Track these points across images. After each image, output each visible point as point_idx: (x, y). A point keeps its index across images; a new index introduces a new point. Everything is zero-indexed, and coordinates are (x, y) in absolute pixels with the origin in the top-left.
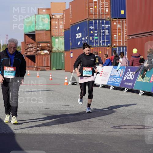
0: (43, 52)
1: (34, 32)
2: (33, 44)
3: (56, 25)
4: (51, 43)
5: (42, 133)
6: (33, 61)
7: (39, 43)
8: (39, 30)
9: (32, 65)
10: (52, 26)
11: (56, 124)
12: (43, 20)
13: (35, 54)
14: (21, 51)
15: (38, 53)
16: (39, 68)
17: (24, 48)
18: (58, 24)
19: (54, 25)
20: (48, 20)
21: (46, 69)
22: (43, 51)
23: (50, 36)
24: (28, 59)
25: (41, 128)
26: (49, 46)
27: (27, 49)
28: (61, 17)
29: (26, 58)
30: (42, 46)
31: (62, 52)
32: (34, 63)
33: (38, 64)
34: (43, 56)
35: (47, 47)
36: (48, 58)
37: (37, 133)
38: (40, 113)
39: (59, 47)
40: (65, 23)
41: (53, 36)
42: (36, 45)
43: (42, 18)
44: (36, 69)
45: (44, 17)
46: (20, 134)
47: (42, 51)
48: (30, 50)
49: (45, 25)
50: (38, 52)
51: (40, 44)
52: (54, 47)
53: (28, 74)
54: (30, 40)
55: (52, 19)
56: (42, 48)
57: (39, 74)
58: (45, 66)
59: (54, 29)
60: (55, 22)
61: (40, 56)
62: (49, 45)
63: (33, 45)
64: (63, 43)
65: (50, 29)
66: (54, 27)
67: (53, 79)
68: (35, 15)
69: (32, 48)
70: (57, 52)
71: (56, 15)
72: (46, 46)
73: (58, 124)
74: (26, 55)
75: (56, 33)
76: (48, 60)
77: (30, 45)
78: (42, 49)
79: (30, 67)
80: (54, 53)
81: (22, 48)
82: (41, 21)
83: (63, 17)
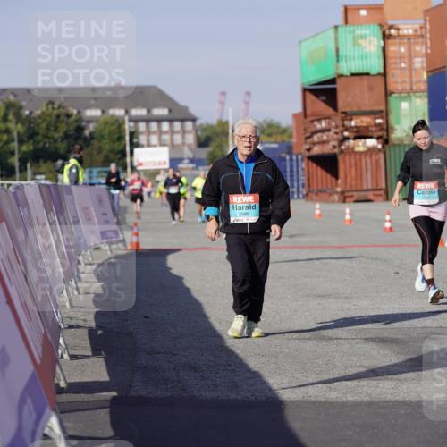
0: (361, 144)
1: (333, 81)
2: (329, 118)
3: (400, 58)
4: (387, 115)
5: (367, 398)
6: (332, 175)
7: (348, 115)
8: (346, 76)
9: (329, 186)
10: (390, 61)
12: (360, 41)
13: (336, 151)
14: (294, 140)
15: (348, 148)
16: (351, 194)
17: (303, 132)
18: (407, 55)
19: (395, 58)
20: (376, 43)
21: (372, 197)
22: (363, 141)
23: (383, 92)
24: (314, 165)
25: (364, 382)
26: (380, 124)
27: (311, 136)
28: (416, 31)
29: (310, 163)
30: (359, 125)
32: (334, 179)
33: (346, 183)
34: (363, 157)
35: (374, 129)
36: (377, 161)
38: (360, 336)
39: (410, 128)
40: (429, 51)
41: (393, 93)
42: (340, 123)
43: (358, 36)
44: (339, 199)
45: (363, 32)
46: (299, 401)
47: (357, 140)
48: (321, 140)
49: (366, 58)
50: (347, 143)
51: (351, 120)
52: (397, 127)
53: (316, 215)
54: (319, 106)
55: (388, 38)
56: (357, 132)
57: (350, 214)
58: (370, 187)
59: (396, 69)
60: (396, 49)
61: (352, 157)
62: (379, 121)
63: (329, 124)
64: (424, 114)
65: (381, 70)
66: (396, 63)
67: (394, 229)
68: (336, 27)
69: (327, 133)
70: (406, 142)
71: (400, 27)
72: (373, 124)
74: (307, 154)
75: (403, 82)
76: (378, 168)
77: (320, 124)
78: (360, 134)
79: (321, 192)
80: (397, 149)
81: (297, 132)
82: (354, 45)
83: (423, 30)
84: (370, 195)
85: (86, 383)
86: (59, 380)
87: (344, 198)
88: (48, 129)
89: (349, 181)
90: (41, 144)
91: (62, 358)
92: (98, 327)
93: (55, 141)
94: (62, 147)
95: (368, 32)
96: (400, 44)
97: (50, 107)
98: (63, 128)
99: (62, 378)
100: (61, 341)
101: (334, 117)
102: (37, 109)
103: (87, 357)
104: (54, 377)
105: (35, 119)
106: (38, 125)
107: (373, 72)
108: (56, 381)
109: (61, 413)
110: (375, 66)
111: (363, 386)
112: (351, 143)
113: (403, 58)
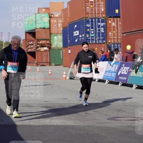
0: (42, 49)
1: (34, 30)
2: (33, 41)
3: (54, 24)
4: (50, 40)
5: (42, 124)
6: (34, 57)
7: (39, 40)
8: (38, 29)
9: (33, 61)
10: (51, 24)
11: (55, 116)
12: (43, 18)
13: (35, 51)
14: (23, 47)
15: (38, 50)
16: (39, 63)
18: (56, 22)
20: (47, 19)
22: (43, 48)
23: (49, 33)
24: (29, 55)
25: (41, 119)
26: (48, 43)
27: (28, 46)
28: (59, 16)
30: (42, 43)
31: (60, 48)
32: (34, 59)
33: (38, 60)
34: (43, 52)
35: (46, 44)
36: (47, 54)
37: (37, 124)
38: (40, 106)
39: (57, 44)
40: (63, 22)
41: (52, 34)
42: (36, 42)
44: (36, 65)
46: (21, 125)
47: (41, 48)
48: (30, 47)
49: (44, 23)
50: (38, 48)
51: (40, 41)
52: (53, 44)
53: (29, 70)
54: (30, 37)
55: (51, 18)
56: (41, 45)
57: (39, 69)
58: (45, 61)
59: (53, 27)
60: (53, 21)
61: (40, 52)
62: (48, 42)
63: (33, 43)
64: (61, 40)
65: (49, 27)
66: (53, 25)
67: (52, 74)
69: (32, 45)
70: (56, 48)
71: (54, 14)
73: (57, 116)
74: (27, 51)
76: (47, 56)
77: (31, 42)
78: (42, 46)
79: (30, 63)
80: (53, 50)
81: (24, 45)
82: (41, 20)
83: (61, 15)
84: (45, 64)
87: (37, 65)
89: (39, 60)
95: (45, 16)
96: (54, 19)
101: (34, 41)
107: (46, 28)
110: (47, 26)
111: (41, 121)
112: (40, 48)
113: (55, 23)
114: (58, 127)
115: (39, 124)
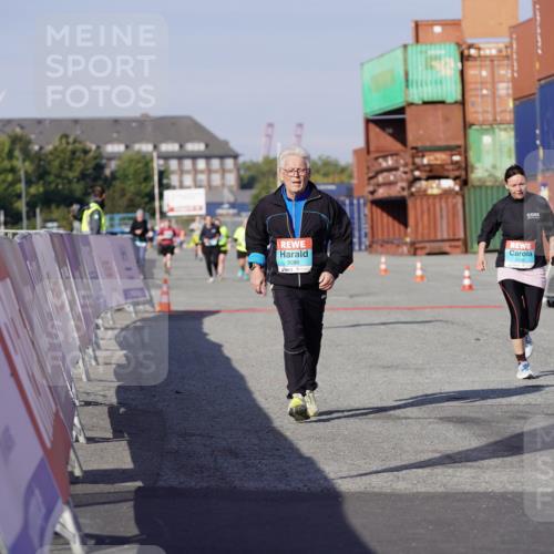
0: (434, 185)
1: (401, 110)
2: (396, 154)
3: (482, 83)
4: (466, 151)
5: (442, 490)
6: (399, 221)
7: (419, 151)
8: (417, 105)
9: (397, 236)
10: (468, 87)
11: (494, 457)
12: (434, 63)
13: (405, 193)
14: (354, 181)
15: (419, 191)
16: (423, 245)
17: (366, 171)
18: (489, 80)
19: (476, 83)
20: (453, 65)
21: (447, 249)
22: (437, 181)
23: (461, 123)
24: (379, 211)
25: (438, 470)
26: (457, 162)
27: (375, 176)
28: (500, 51)
29: (374, 208)
30: (432, 162)
32: (402, 227)
33: (417, 231)
34: (437, 200)
35: (450, 167)
36: (455, 206)
37: (423, 490)
38: (433, 416)
39: (494, 167)
40: (516, 75)
41: (473, 125)
42: (409, 160)
43: (431, 57)
44: (409, 251)
45: (438, 52)
46: (360, 493)
47: (430, 182)
48: (386, 181)
49: (441, 83)
50: (418, 185)
51: (423, 156)
52: (477, 165)
53: (380, 270)
54: (385, 140)
55: (467, 60)
56: (430, 171)
57: (422, 269)
58: (445, 237)
59: (477, 96)
60: (477, 73)
61: (425, 201)
62: (456, 158)
63: (397, 161)
64: (510, 150)
65: (459, 98)
66: (476, 89)
67: (474, 287)
68: (405, 46)
69: (394, 173)
70: (489, 184)
71: (481, 46)
72: (449, 162)
73: (503, 456)
74: (370, 197)
76: (455, 215)
77: (386, 161)
78: (434, 174)
79: (387, 242)
80: (478, 190)
81: (358, 171)
82: (427, 68)
83: (509, 50)
84: (446, 247)
85: (106, 471)
86: (74, 467)
87: (415, 250)
88: (61, 167)
89: (420, 229)
90: (53, 186)
91: (77, 441)
92: (121, 403)
93: (70, 182)
94: (78, 188)
96: (481, 66)
97: (64, 141)
98: (79, 166)
99: (76, 465)
100: (76, 420)
101: (402, 154)
102: (48, 144)
103: (106, 440)
104: (67, 463)
105: (46, 155)
106: (49, 163)
107: (450, 99)
108: (70, 469)
109: (76, 506)
110: (452, 92)
111: (437, 475)
112: (423, 183)
113: (486, 83)
114: (509, 499)
115: (430, 490)
